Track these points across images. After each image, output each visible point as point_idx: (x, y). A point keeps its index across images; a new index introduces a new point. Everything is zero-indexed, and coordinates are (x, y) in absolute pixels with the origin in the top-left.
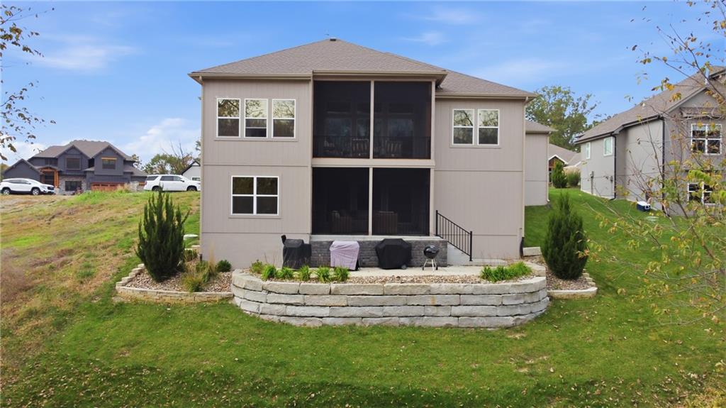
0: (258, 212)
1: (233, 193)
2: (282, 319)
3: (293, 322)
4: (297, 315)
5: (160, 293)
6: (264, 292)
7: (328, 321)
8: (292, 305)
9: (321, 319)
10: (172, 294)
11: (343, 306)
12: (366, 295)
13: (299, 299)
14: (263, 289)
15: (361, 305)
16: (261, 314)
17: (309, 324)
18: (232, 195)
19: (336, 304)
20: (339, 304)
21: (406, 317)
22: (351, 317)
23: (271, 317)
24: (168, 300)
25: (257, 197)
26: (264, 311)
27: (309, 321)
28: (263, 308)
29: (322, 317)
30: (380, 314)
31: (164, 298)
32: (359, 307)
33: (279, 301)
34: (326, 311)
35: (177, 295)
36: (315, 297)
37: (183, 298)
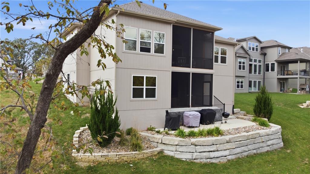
0: (146, 97)
1: (133, 86)
2: (208, 160)
3: (214, 161)
4: (215, 157)
5: (119, 155)
6: (192, 146)
7: (230, 158)
8: (211, 151)
9: (225, 157)
10: (129, 154)
11: (234, 148)
12: (241, 141)
13: (214, 148)
14: (192, 144)
15: (240, 146)
16: (194, 159)
17: (221, 161)
18: (133, 87)
19: (231, 148)
20: (232, 148)
21: (255, 149)
22: (238, 153)
23: (202, 160)
24: (125, 158)
25: (146, 88)
26: (197, 157)
27: (221, 159)
28: (196, 155)
29: (226, 156)
30: (247, 150)
31: (123, 158)
32: (239, 147)
33: (205, 150)
34: (227, 153)
35: (132, 155)
36: (221, 145)
37: (136, 156)
